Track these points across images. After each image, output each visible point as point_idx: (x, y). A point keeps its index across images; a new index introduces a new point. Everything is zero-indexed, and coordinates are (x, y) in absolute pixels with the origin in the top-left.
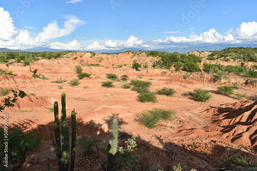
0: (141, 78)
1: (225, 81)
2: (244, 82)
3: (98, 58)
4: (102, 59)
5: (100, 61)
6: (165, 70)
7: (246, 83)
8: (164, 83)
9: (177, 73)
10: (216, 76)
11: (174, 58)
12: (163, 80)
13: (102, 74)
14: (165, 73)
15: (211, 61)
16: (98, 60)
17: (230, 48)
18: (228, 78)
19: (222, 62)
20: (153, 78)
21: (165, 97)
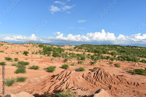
0: (27, 60)
1: (70, 62)
2: (78, 62)
3: (5, 47)
4: (8, 47)
5: (6, 49)
6: (42, 56)
7: (78, 63)
8: (38, 63)
9: (48, 57)
10: (66, 59)
11: (49, 49)
12: (38, 61)
13: (3, 57)
14: (42, 57)
15: (70, 51)
16: (5, 48)
17: (84, 44)
18: (71, 60)
19: (75, 52)
20: (34, 60)
21: (33, 70)
